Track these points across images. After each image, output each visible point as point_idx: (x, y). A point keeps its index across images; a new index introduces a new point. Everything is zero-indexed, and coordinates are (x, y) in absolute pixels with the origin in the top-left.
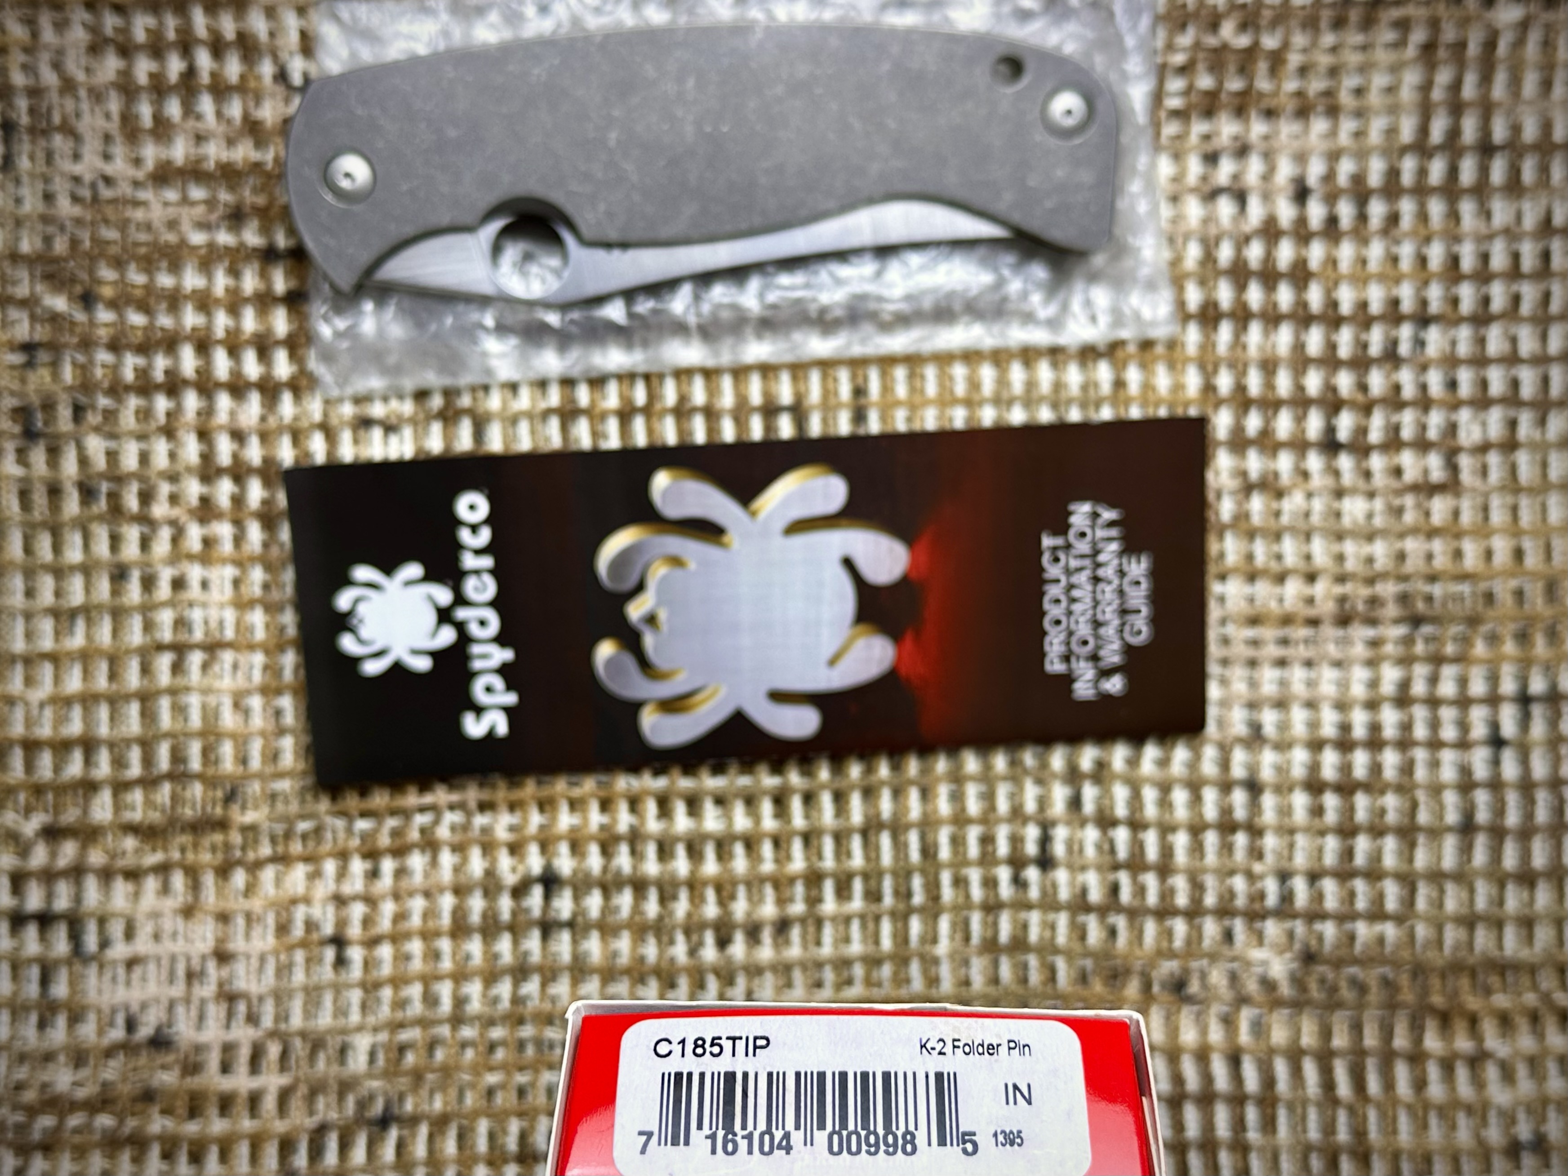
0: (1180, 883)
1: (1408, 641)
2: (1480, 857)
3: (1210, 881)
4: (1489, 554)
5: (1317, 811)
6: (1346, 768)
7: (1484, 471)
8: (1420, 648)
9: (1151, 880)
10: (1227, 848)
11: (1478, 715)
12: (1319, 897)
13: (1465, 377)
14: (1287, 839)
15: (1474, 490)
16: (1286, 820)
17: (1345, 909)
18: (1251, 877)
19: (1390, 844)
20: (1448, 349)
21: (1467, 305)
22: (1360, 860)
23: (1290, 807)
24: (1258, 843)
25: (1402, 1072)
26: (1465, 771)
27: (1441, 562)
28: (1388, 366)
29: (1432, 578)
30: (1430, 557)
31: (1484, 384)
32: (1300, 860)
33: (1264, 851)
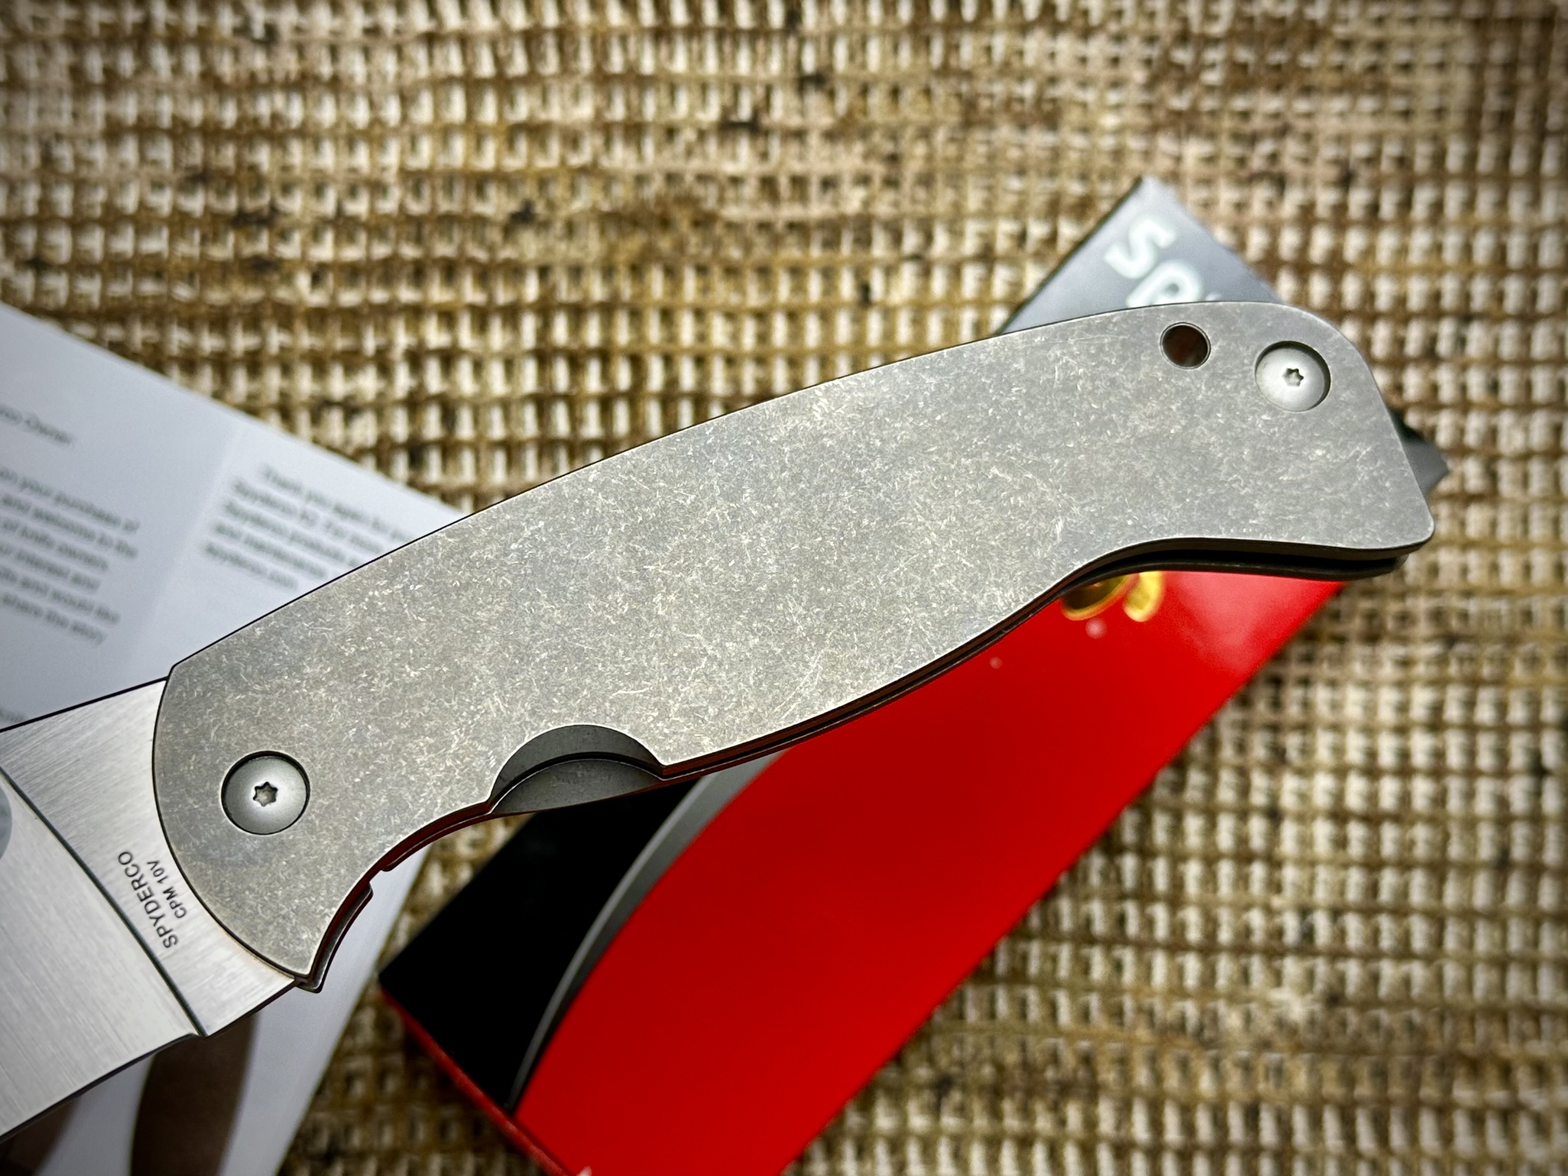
0: (1192, 916)
1: (1441, 661)
2: (1515, 894)
3: (1225, 916)
4: (1527, 569)
5: (1341, 842)
6: (1372, 797)
7: (1525, 481)
8: (1453, 669)
9: (1160, 912)
10: (1242, 880)
11: (1518, 744)
12: (1341, 934)
13: (1508, 379)
14: (1308, 871)
15: (1512, 501)
16: (1308, 851)
17: (1369, 949)
18: (1269, 911)
19: (1418, 880)
20: (1490, 347)
21: (1512, 302)
22: (1385, 895)
23: (1312, 837)
24: (1276, 875)
25: (1427, 1124)
26: (1502, 802)
27: (1476, 576)
28: (1426, 367)
29: (1468, 594)
30: (1464, 571)
31: (1527, 387)
32: (1322, 895)
33: (1283, 885)
